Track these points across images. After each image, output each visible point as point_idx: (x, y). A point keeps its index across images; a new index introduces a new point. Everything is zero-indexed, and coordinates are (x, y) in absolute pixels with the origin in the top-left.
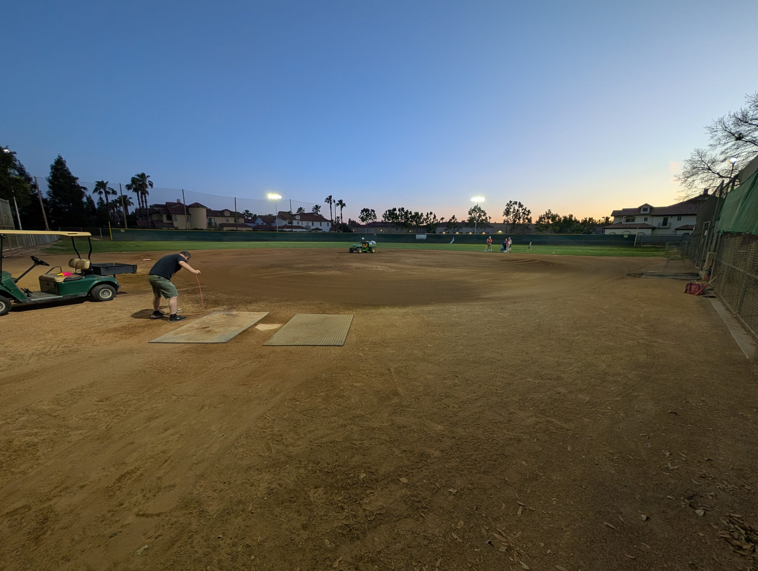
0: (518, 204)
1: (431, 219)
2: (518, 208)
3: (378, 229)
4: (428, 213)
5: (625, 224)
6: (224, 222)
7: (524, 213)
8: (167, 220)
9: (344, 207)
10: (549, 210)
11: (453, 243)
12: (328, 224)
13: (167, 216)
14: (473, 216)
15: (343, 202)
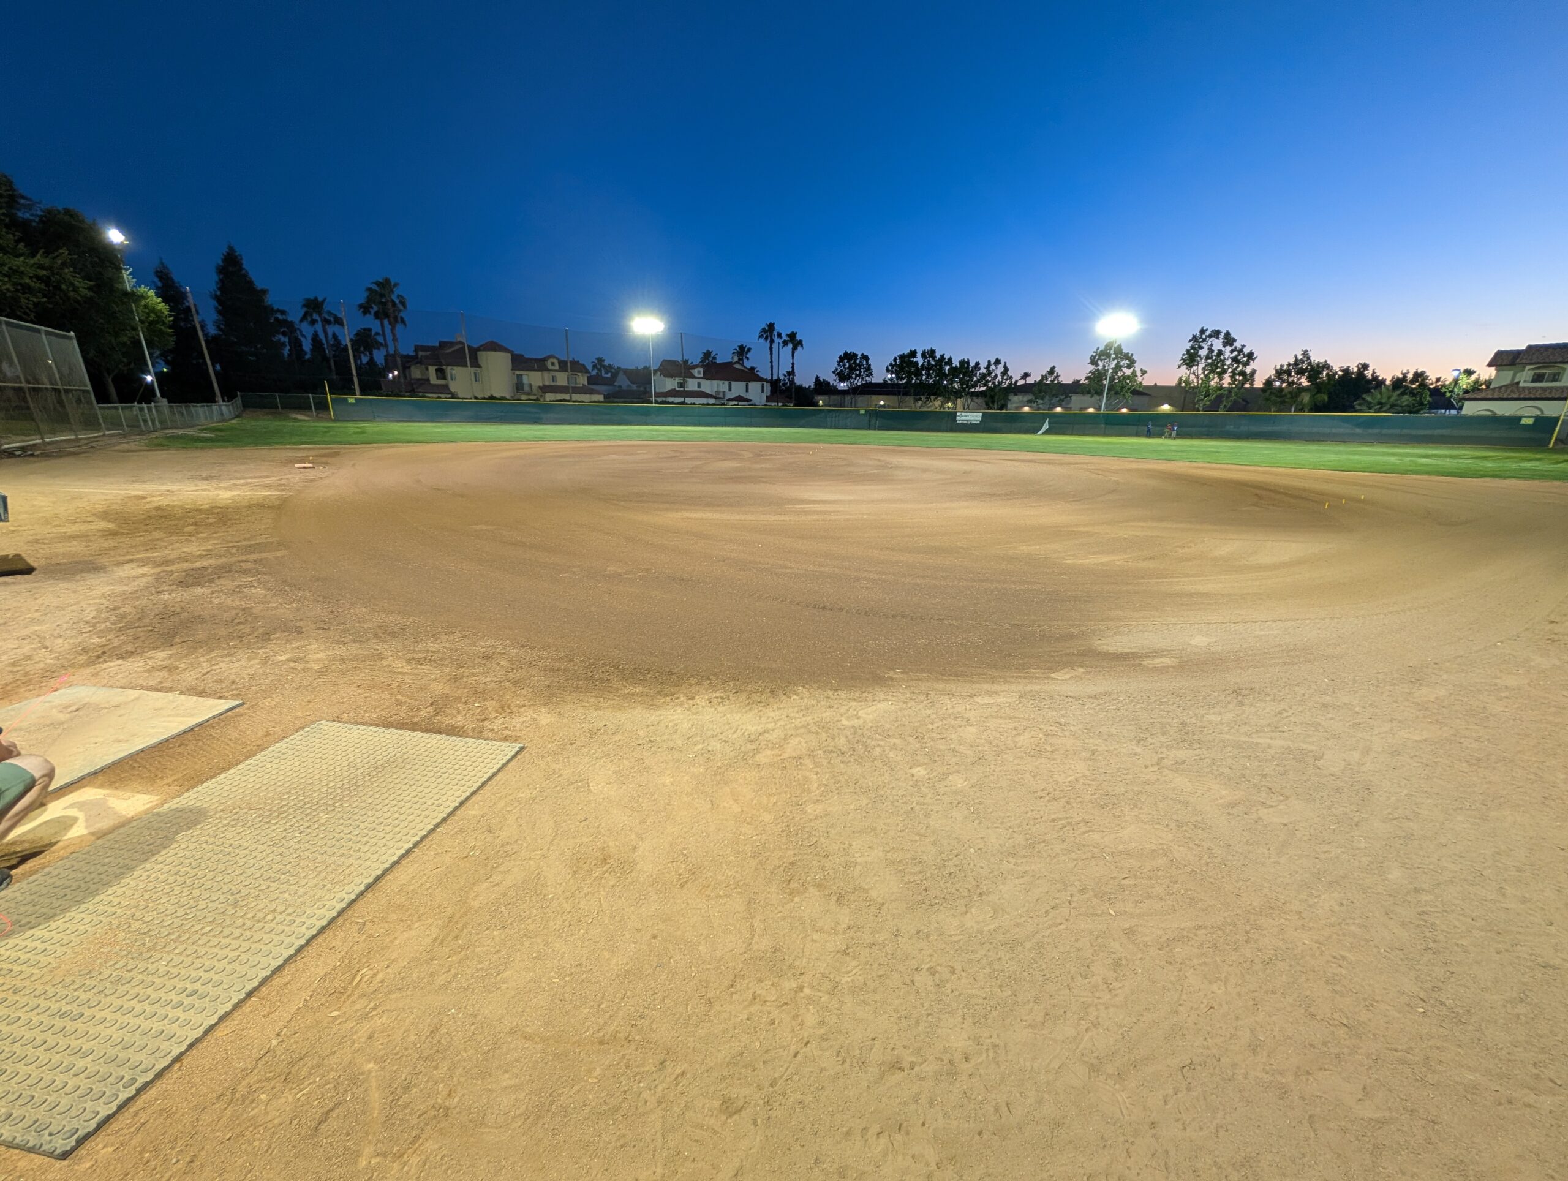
0: (1222, 336)
1: (996, 376)
2: (1221, 347)
3: (874, 397)
4: (989, 362)
5: (1529, 388)
6: (547, 383)
7: (1235, 360)
8: (438, 378)
9: (799, 348)
10: (1306, 351)
11: (1045, 433)
12: (763, 386)
13: (437, 370)
14: (1100, 368)
15: (798, 338)
